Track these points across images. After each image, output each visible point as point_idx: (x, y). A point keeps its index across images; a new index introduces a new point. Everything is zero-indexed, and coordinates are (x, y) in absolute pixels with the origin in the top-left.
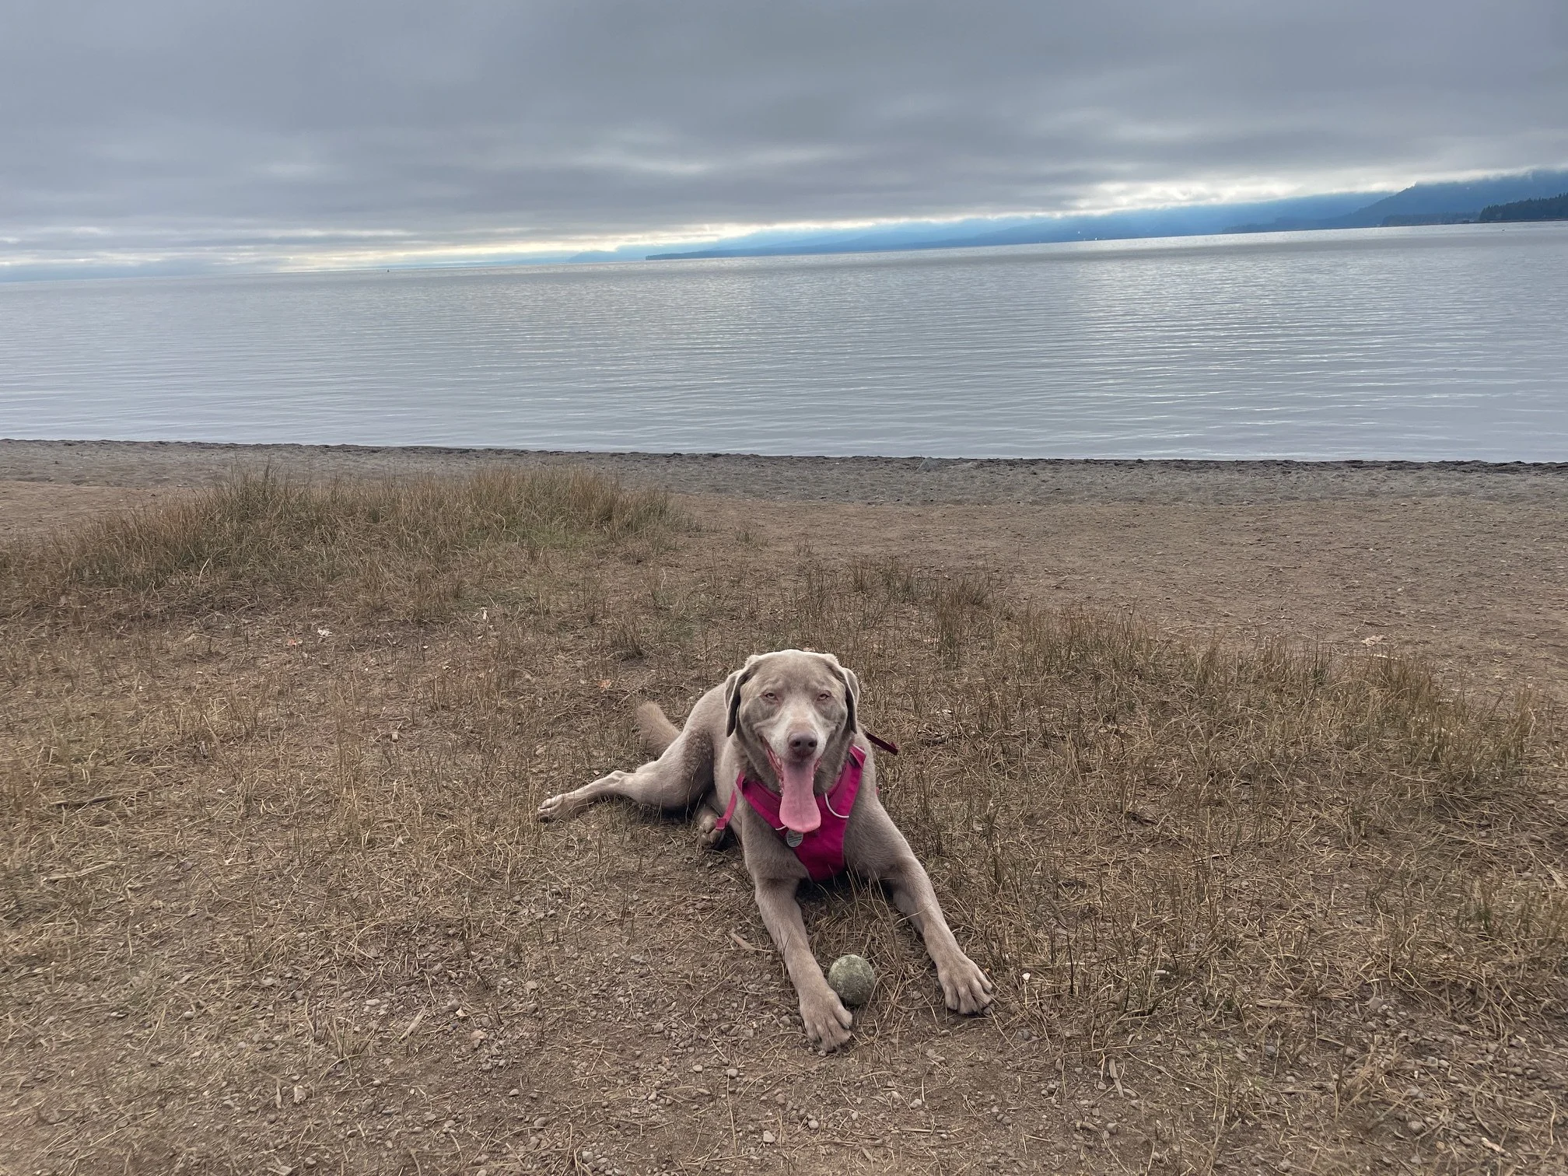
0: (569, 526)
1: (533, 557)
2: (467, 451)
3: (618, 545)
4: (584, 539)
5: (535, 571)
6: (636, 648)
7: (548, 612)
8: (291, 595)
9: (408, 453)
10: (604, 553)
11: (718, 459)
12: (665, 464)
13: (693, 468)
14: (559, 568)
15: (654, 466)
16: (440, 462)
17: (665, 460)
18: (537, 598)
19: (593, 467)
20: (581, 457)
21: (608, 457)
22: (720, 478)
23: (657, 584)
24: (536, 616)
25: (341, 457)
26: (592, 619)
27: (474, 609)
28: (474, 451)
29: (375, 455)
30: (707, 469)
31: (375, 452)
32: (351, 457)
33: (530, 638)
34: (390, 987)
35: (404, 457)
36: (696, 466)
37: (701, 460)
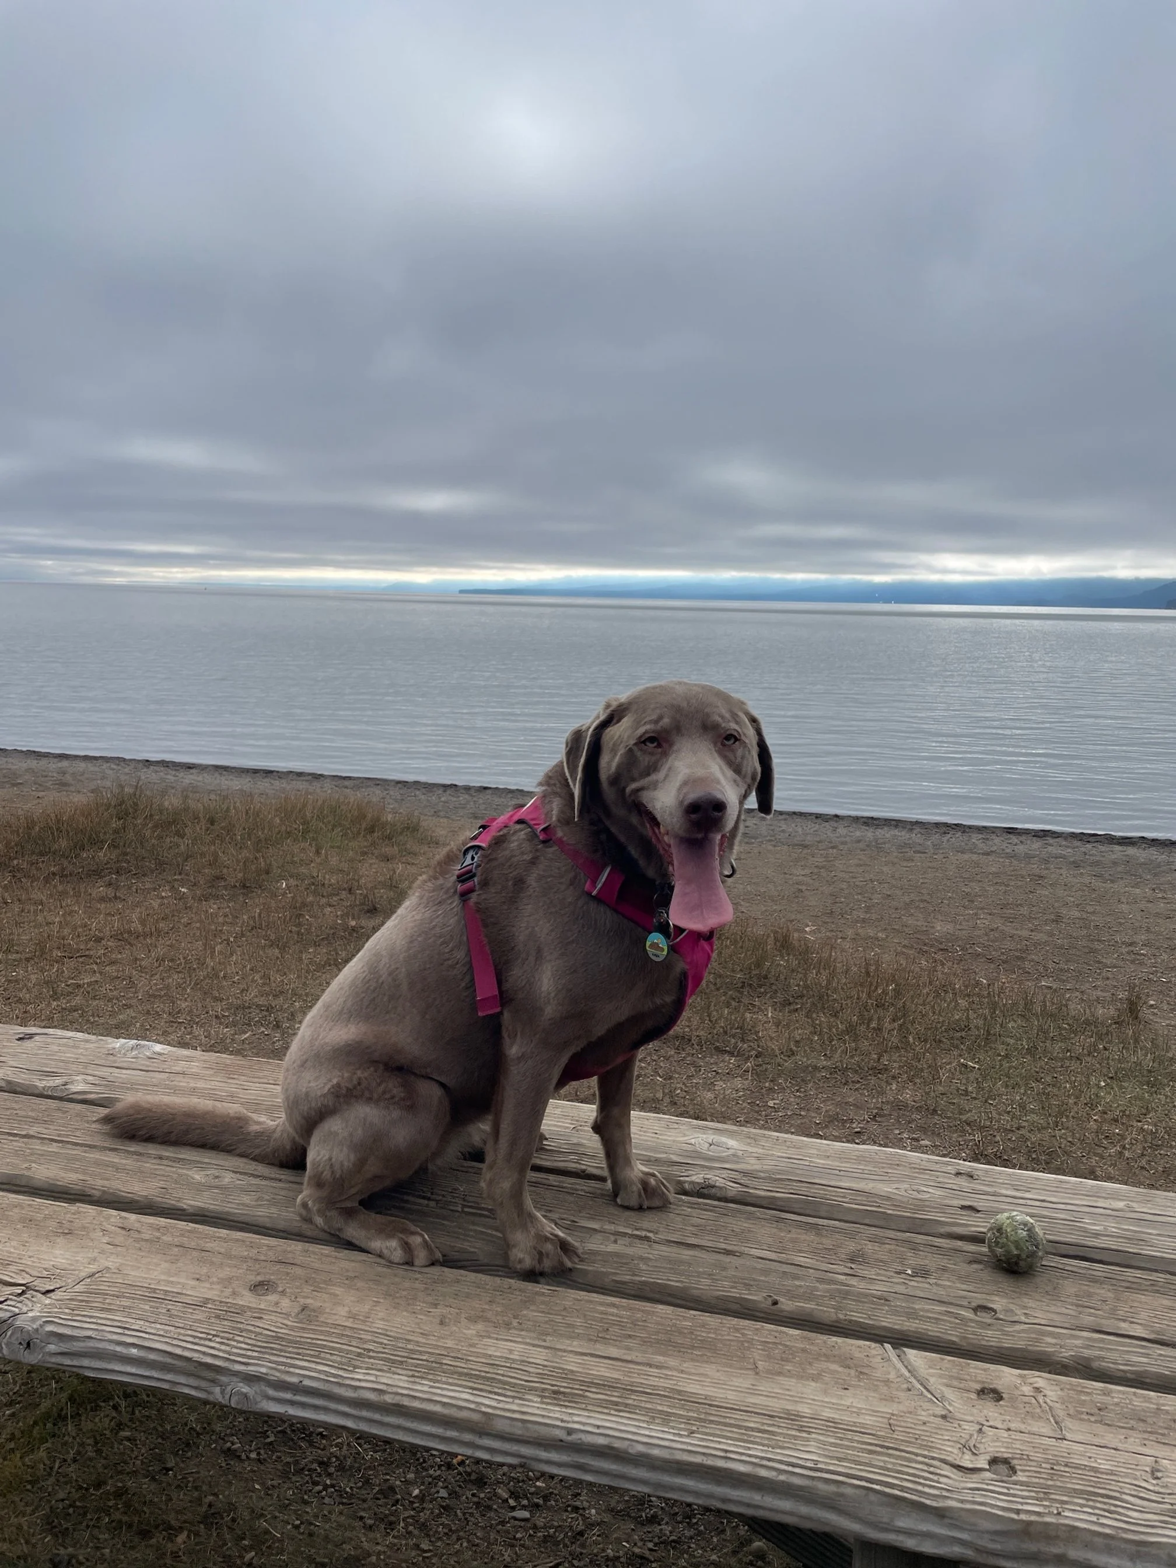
0: (345, 835)
1: (318, 852)
2: (271, 772)
3: (375, 848)
4: (353, 844)
5: (318, 860)
6: (374, 906)
7: (323, 885)
8: (161, 865)
9: (220, 771)
10: (366, 853)
11: (488, 791)
12: (440, 792)
13: (463, 798)
14: (334, 861)
15: (431, 794)
16: (247, 780)
17: (442, 789)
18: (318, 876)
19: (378, 792)
20: (370, 783)
21: (393, 784)
22: (482, 807)
23: (395, 873)
24: (316, 886)
25: (161, 771)
26: (350, 890)
27: (278, 882)
28: (278, 772)
29: (192, 771)
30: (475, 799)
31: (190, 768)
32: (171, 772)
33: (310, 899)
34: (235, 1026)
35: (217, 775)
36: (466, 796)
37: (472, 792)
